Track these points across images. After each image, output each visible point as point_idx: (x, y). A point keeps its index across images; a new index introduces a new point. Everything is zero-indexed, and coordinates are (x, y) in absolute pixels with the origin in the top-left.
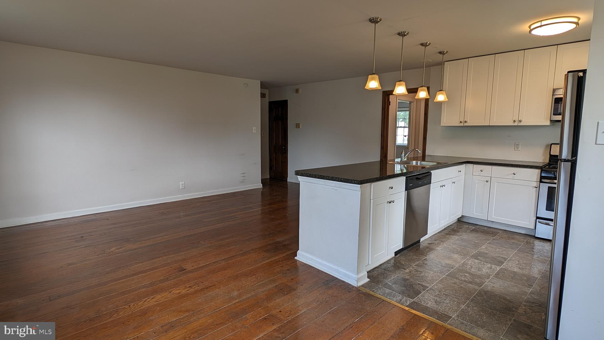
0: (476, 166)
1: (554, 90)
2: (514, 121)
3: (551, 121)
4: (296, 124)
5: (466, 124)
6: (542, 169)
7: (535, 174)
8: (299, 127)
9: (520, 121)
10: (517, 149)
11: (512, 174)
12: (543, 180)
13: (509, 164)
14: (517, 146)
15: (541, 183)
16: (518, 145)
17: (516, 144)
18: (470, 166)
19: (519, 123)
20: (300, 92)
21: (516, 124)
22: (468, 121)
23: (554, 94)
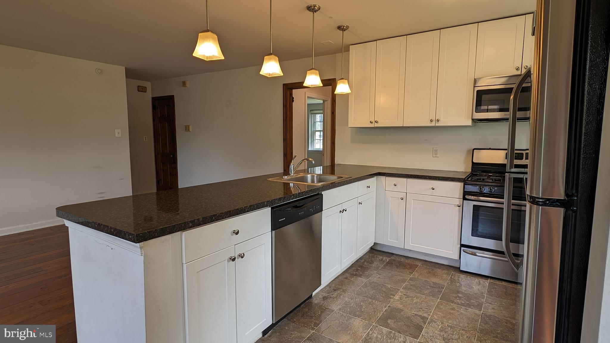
0: (389, 179)
1: (475, 81)
2: (431, 121)
3: (473, 120)
4: (185, 126)
5: (376, 125)
6: (465, 181)
7: (457, 188)
8: (189, 130)
9: (438, 121)
10: (435, 156)
11: (430, 189)
12: (467, 197)
13: (427, 176)
14: (435, 152)
15: (464, 201)
16: (436, 150)
17: (434, 150)
18: (383, 178)
19: (437, 123)
20: (188, 85)
21: (433, 124)
22: (380, 121)
23: (476, 86)
